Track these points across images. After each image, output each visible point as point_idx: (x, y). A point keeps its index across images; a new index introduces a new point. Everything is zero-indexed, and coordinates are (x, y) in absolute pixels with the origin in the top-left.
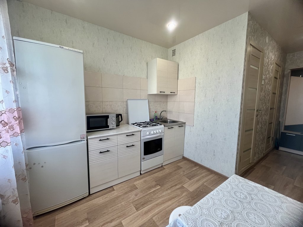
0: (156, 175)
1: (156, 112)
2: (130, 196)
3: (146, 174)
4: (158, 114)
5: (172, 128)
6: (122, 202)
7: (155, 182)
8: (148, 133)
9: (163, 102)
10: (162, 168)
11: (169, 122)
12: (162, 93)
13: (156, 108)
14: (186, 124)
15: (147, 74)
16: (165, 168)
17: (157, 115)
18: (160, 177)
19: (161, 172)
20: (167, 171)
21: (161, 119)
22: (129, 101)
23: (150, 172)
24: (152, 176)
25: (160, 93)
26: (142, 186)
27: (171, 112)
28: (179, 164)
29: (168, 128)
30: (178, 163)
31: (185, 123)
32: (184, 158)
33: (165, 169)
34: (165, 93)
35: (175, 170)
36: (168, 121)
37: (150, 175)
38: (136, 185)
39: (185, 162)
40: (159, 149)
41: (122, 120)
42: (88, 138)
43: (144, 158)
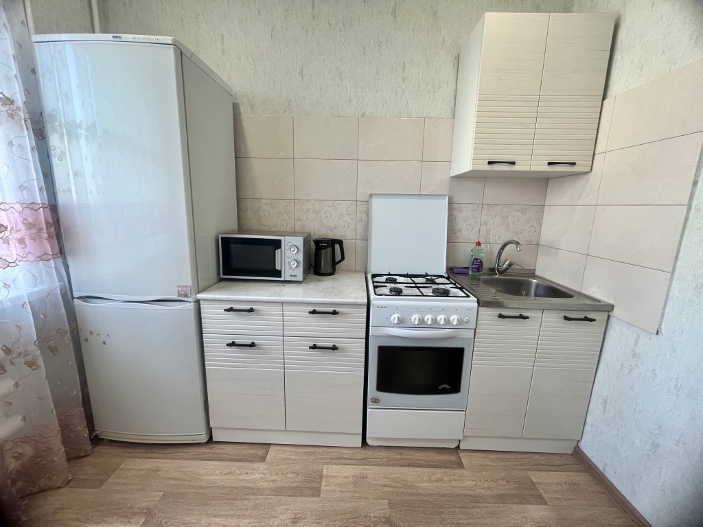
0: (411, 475)
1: (479, 244)
2: (280, 509)
3: (383, 454)
4: (488, 254)
5: (522, 317)
6: (244, 516)
7: (389, 503)
8: (395, 318)
9: (519, 207)
10: (453, 458)
11: (534, 287)
12: (496, 167)
13: (483, 228)
14: (616, 312)
15: (453, 101)
16: (464, 462)
17: (483, 256)
18: (418, 494)
19: (438, 473)
20: (464, 481)
21: (501, 273)
22: (376, 202)
23: (401, 452)
24: (397, 472)
25: (488, 168)
26: (337, 496)
27: (552, 249)
28: (536, 477)
29: (501, 316)
30: (539, 467)
31: (609, 308)
32: (579, 460)
33: (460, 465)
34: (515, 168)
35: (502, 499)
36: (529, 284)
37: (391, 463)
38: (324, 480)
39: (580, 478)
40: (448, 387)
41: (343, 258)
42: (200, 296)
43: (376, 401)
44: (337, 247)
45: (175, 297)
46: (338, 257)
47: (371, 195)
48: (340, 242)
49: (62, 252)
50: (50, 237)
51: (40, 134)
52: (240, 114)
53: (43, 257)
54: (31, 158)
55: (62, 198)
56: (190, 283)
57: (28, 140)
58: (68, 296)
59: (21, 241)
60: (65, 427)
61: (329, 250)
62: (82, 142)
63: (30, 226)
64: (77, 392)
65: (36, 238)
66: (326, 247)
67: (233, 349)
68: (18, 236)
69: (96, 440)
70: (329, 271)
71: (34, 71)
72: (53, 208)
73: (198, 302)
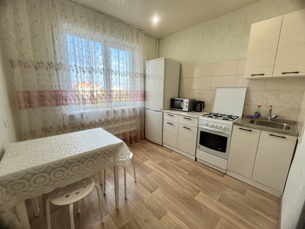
1: (259, 106)
4: (264, 111)
8: (205, 123)
17: (261, 111)
22: (218, 90)
26: (182, 163)
33: (222, 176)
34: (265, 77)
40: (221, 149)
41: (204, 107)
42: (164, 111)
43: (199, 147)
44: (202, 103)
45: (159, 110)
46: (202, 107)
47: (216, 88)
48: (203, 102)
49: (145, 100)
50: (143, 97)
51: (145, 78)
52: (182, 67)
53: (142, 100)
54: (143, 83)
55: (146, 90)
56: (162, 108)
57: (143, 80)
58: (144, 108)
59: (140, 97)
60: (141, 133)
61: (200, 104)
62: (150, 78)
63: (141, 95)
64: (143, 126)
65: (142, 97)
66: (199, 103)
67: (168, 124)
68: (140, 96)
69: (145, 138)
70: (199, 110)
71: (145, 67)
72: (145, 92)
73: (163, 112)
